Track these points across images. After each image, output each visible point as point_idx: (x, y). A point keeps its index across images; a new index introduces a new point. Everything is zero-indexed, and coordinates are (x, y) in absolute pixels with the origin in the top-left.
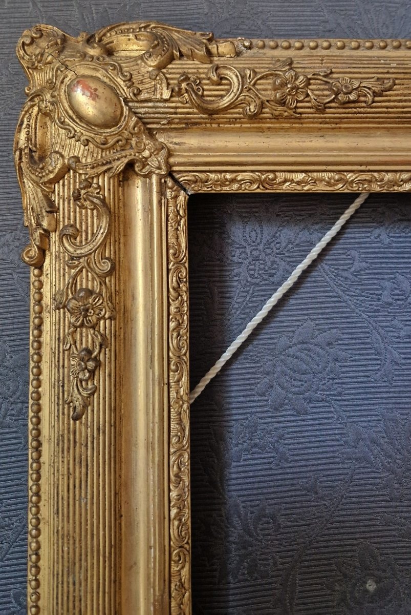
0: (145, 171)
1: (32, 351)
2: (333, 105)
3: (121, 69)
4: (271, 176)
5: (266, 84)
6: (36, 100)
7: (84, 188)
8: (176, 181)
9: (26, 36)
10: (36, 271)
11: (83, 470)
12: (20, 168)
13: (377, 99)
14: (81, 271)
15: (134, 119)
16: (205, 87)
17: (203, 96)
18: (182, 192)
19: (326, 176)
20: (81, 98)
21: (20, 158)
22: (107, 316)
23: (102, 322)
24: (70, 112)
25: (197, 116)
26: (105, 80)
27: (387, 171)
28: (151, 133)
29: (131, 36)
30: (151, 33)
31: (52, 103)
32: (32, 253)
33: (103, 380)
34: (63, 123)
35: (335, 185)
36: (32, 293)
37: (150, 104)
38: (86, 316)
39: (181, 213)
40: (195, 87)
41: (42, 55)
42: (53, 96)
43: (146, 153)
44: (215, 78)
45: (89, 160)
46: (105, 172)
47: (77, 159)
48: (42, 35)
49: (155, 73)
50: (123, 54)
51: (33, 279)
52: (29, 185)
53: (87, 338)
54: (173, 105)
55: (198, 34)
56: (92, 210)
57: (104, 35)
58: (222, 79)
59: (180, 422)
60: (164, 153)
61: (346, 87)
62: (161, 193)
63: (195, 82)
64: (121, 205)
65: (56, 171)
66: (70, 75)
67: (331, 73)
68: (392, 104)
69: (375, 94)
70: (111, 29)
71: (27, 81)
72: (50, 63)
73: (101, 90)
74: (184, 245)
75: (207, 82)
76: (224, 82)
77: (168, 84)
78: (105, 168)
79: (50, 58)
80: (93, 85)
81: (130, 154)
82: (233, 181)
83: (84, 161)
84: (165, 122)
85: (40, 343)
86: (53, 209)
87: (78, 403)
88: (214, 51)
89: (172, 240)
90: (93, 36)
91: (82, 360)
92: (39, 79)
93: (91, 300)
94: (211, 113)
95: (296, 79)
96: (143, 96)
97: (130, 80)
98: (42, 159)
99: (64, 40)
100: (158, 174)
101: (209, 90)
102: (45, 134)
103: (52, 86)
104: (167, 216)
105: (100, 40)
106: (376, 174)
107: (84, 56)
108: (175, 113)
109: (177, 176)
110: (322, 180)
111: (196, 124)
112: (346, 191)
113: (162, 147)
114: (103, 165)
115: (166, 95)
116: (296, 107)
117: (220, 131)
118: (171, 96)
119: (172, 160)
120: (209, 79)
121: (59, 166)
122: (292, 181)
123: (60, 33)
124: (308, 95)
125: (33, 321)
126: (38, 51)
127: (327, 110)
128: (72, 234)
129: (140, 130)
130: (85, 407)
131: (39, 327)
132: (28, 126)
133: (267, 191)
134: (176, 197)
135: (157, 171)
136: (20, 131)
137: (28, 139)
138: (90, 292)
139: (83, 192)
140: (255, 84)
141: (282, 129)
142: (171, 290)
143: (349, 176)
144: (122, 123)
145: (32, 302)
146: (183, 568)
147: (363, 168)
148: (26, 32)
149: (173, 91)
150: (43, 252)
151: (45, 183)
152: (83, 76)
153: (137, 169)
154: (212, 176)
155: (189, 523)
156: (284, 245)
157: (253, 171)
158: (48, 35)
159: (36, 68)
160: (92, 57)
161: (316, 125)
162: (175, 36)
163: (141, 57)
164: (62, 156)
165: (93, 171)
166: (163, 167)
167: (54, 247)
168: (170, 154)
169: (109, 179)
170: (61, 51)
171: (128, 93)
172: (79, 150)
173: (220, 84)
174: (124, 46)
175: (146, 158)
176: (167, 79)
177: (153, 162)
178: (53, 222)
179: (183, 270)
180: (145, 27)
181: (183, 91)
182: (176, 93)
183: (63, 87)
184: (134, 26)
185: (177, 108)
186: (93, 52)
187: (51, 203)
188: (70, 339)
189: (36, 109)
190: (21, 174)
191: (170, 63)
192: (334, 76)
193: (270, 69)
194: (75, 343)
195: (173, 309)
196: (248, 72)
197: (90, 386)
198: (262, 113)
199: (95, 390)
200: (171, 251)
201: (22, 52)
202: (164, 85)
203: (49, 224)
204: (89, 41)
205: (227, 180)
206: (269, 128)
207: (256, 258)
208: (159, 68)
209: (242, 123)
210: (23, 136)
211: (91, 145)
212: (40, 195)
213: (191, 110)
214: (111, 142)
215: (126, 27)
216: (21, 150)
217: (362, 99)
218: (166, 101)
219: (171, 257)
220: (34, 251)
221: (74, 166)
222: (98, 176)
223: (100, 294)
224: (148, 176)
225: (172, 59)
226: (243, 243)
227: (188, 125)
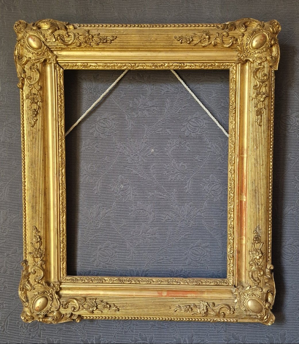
0: (50, 62)
1: (21, 112)
2: (100, 43)
3: (42, 33)
4: (86, 64)
5: (81, 37)
6: (20, 42)
7: (32, 66)
8: (59, 65)
9: (16, 24)
10: (22, 90)
11: (35, 140)
12: (16, 61)
13: (112, 42)
14: (32, 89)
15: (46, 47)
16: (65, 38)
17: (64, 41)
18: (61, 69)
19: (101, 64)
20: (31, 41)
21: (16, 58)
22: (40, 101)
23: (39, 103)
24: (28, 45)
25: (63, 46)
26: (38, 36)
27: (119, 63)
28: (52, 52)
29: (46, 23)
30: (51, 22)
31: (23, 43)
32: (20, 85)
33: (39, 117)
34: (26, 48)
35: (105, 67)
36: (21, 96)
37: (50, 43)
38: (34, 100)
39: (61, 75)
40: (62, 38)
41: (20, 29)
42: (23, 41)
43: (50, 57)
44: (67, 36)
45: (34, 58)
46: (38, 62)
47: (30, 58)
48: (20, 23)
49: (51, 34)
50: (44, 28)
51: (21, 92)
52: (18, 66)
53: (35, 106)
54: (56, 43)
55: (64, 22)
56: (35, 72)
57: (38, 23)
58: (69, 36)
59: (62, 132)
60: (55, 57)
61: (103, 38)
62: (55, 68)
63: (62, 37)
64: (44, 71)
65: (25, 61)
66: (28, 35)
67: (99, 34)
68: (117, 43)
69: (111, 41)
70: (40, 21)
71: (17, 36)
72: (23, 31)
73: (36, 39)
74: (62, 84)
75: (65, 37)
76: (70, 37)
77: (54, 37)
78: (38, 61)
79: (22, 30)
80: (33, 37)
81: (45, 57)
82: (76, 65)
83: (32, 58)
84: (55, 48)
85: (23, 110)
86: (24, 72)
87: (33, 123)
88: (68, 28)
89: (58, 82)
90: (35, 23)
91: (33, 111)
92: (20, 36)
93: (35, 96)
94: (67, 45)
95: (89, 36)
96: (48, 40)
97: (44, 36)
98: (21, 58)
99: (27, 25)
100: (53, 63)
101: (66, 39)
102: (22, 51)
103: (23, 38)
104: (57, 75)
105: (37, 24)
106: (115, 64)
107: (32, 29)
108: (57, 45)
109: (60, 64)
110: (101, 66)
111: (64, 49)
112: (108, 69)
113: (54, 55)
114: (37, 60)
115: (54, 40)
116: (90, 44)
117: (71, 51)
118: (56, 41)
119: (58, 59)
120: (66, 36)
121: (26, 60)
122: (92, 66)
123: (26, 22)
124: (93, 41)
125: (21, 104)
126: (20, 28)
127: (99, 45)
128: (30, 78)
129: (48, 50)
130: (35, 124)
131: (23, 105)
132: (18, 49)
133: (86, 69)
134: (59, 70)
135: (53, 62)
136: (15, 51)
137: (18, 53)
138: (35, 94)
139: (32, 67)
140: (78, 37)
141: (89, 50)
142: (59, 96)
143: (108, 64)
144: (42, 48)
145: (21, 99)
146: (63, 169)
147: (111, 62)
148: (16, 22)
149: (56, 39)
150: (23, 84)
151: (22, 65)
152: (31, 35)
153: (48, 61)
154: (70, 64)
155: (65, 158)
156: (100, 89)
157: (81, 63)
158: (22, 23)
159: (19, 33)
160: (34, 30)
161: (98, 49)
162: (58, 23)
163: (47, 30)
164: (26, 57)
165: (35, 61)
166: (55, 61)
167: (26, 83)
168: (57, 57)
169: (40, 64)
170: (25, 28)
171: (43, 40)
172: (31, 55)
173: (69, 37)
174: (44, 26)
175: (50, 58)
176: (54, 36)
177: (52, 59)
178: (25, 76)
179: (62, 91)
180: (49, 21)
181: (59, 39)
182: (57, 39)
183: (26, 38)
184: (46, 20)
185: (58, 44)
186: (34, 28)
187: (24, 71)
188: (30, 107)
189: (19, 44)
190: (16, 63)
191: (56, 31)
192: (100, 35)
193: (83, 33)
194: (31, 108)
195: (59, 101)
196: (76, 34)
197: (36, 119)
198: (81, 46)
199: (37, 120)
200: (58, 85)
201: (15, 28)
202: (53, 37)
203: (24, 76)
204: (33, 25)
205: (74, 65)
206: (85, 50)
207: (91, 93)
208: (52, 33)
209: (77, 48)
210: (16, 52)
211: (34, 54)
212: (21, 68)
213: (61, 45)
214: (39, 53)
215: (44, 20)
216: (16, 56)
217: (108, 42)
218: (54, 42)
219: (58, 87)
220: (20, 84)
221: (29, 60)
222: (36, 63)
223: (38, 95)
224: (51, 63)
225: (56, 30)
226: (87, 88)
227: (62, 49)
